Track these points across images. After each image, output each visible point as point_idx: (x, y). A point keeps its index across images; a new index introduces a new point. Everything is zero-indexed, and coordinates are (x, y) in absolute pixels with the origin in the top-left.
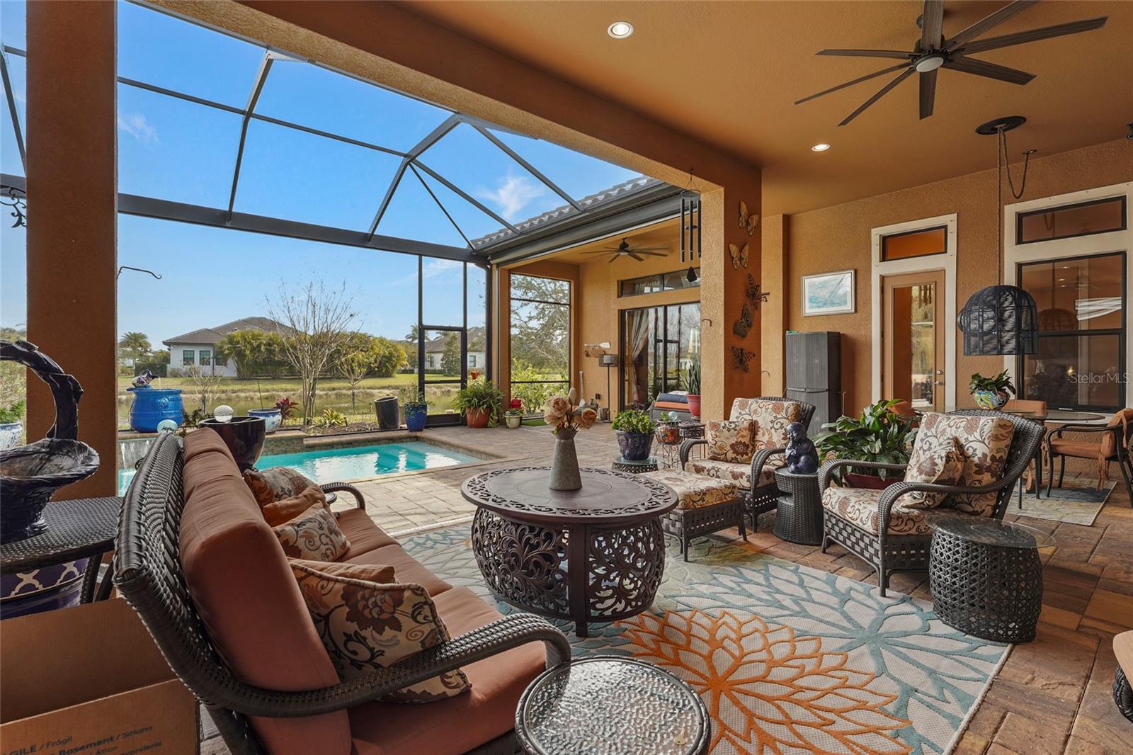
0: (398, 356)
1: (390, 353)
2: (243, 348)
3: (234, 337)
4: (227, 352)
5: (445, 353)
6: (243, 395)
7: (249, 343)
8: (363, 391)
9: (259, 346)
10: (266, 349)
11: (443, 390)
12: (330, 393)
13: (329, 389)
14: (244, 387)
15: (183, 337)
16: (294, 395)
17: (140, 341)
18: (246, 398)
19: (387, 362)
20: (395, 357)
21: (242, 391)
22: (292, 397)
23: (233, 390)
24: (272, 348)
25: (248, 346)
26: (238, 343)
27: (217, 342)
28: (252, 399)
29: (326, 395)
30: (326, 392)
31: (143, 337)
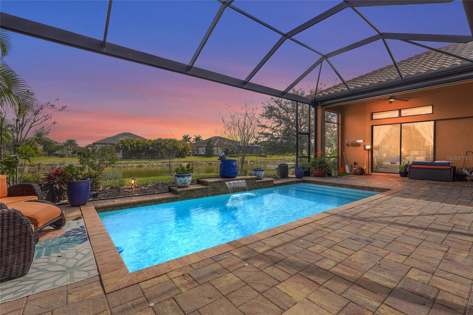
0: (188, 149)
1: (185, 148)
2: (127, 145)
3: (123, 141)
4: (121, 147)
5: (206, 147)
6: (129, 165)
7: (129, 143)
8: (177, 163)
9: (133, 144)
10: (136, 146)
11: (209, 163)
12: (164, 164)
13: (162, 163)
14: (129, 162)
15: (100, 141)
16: (149, 165)
17: (73, 143)
18: (131, 166)
19: (184, 151)
20: (187, 149)
21: (129, 163)
22: (149, 166)
23: (124, 163)
24: (139, 145)
25: (129, 144)
26: (125, 143)
27: (116, 143)
28: (133, 167)
29: (162, 165)
30: (162, 164)
31: (74, 141)
